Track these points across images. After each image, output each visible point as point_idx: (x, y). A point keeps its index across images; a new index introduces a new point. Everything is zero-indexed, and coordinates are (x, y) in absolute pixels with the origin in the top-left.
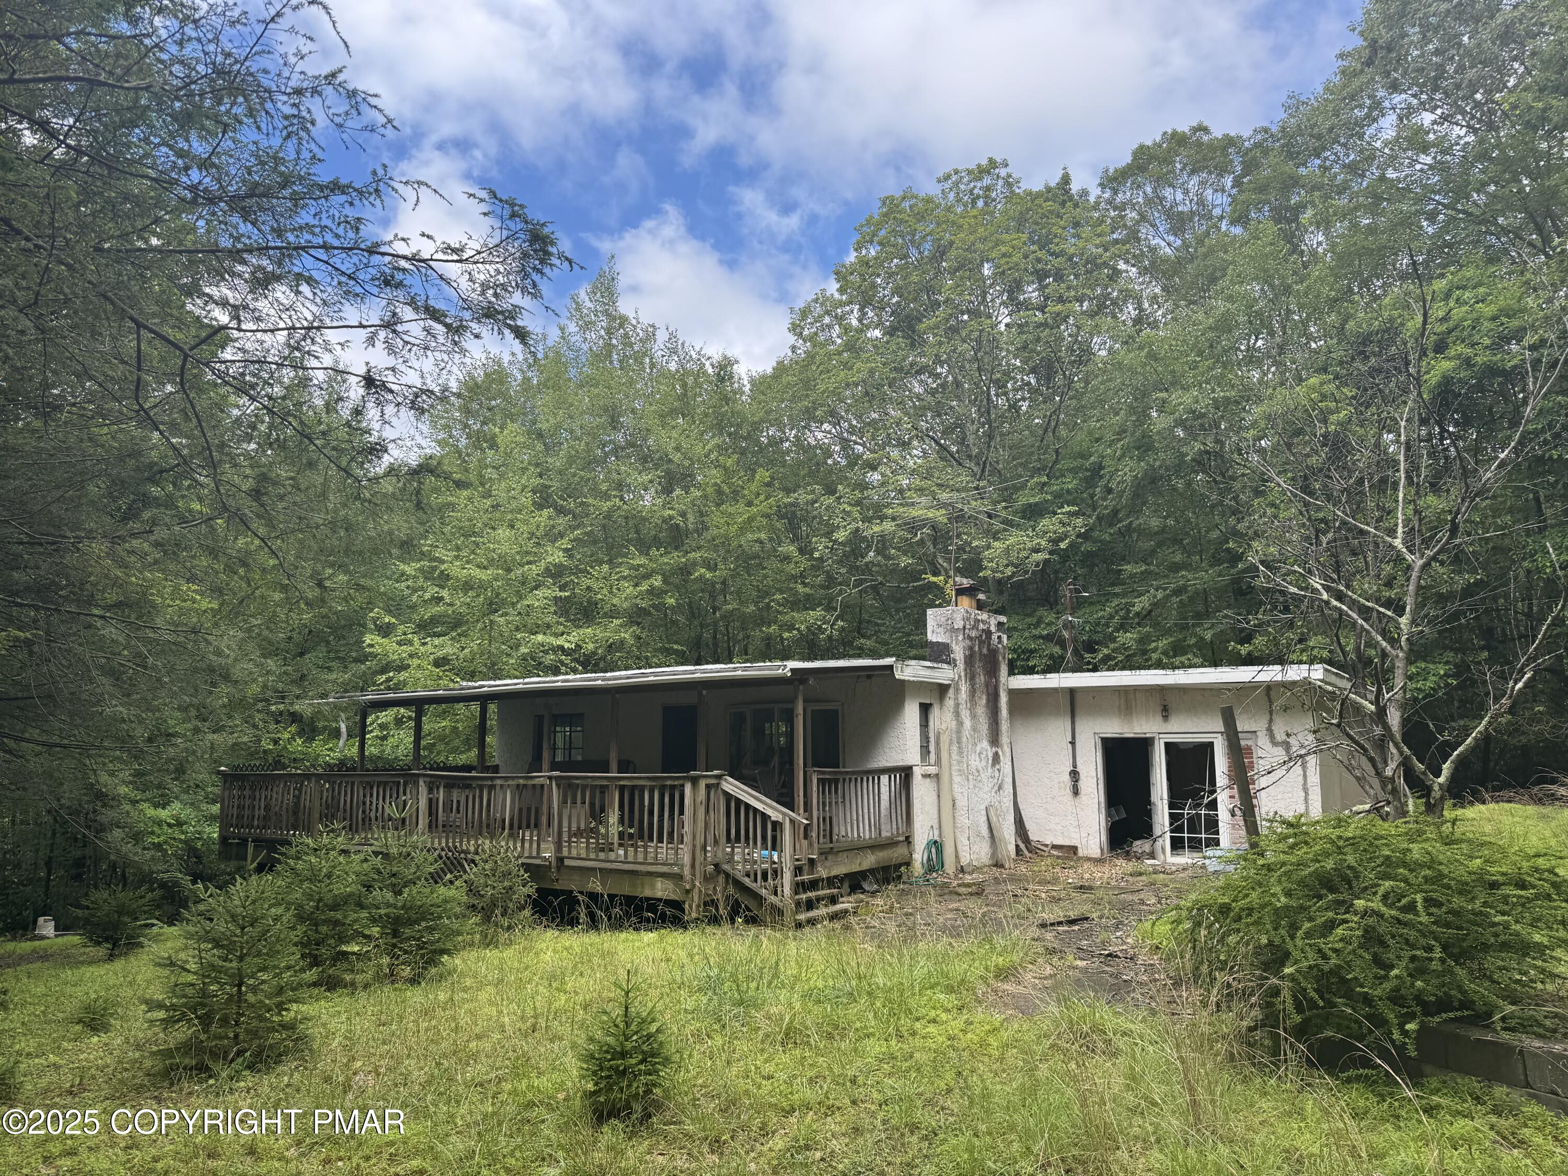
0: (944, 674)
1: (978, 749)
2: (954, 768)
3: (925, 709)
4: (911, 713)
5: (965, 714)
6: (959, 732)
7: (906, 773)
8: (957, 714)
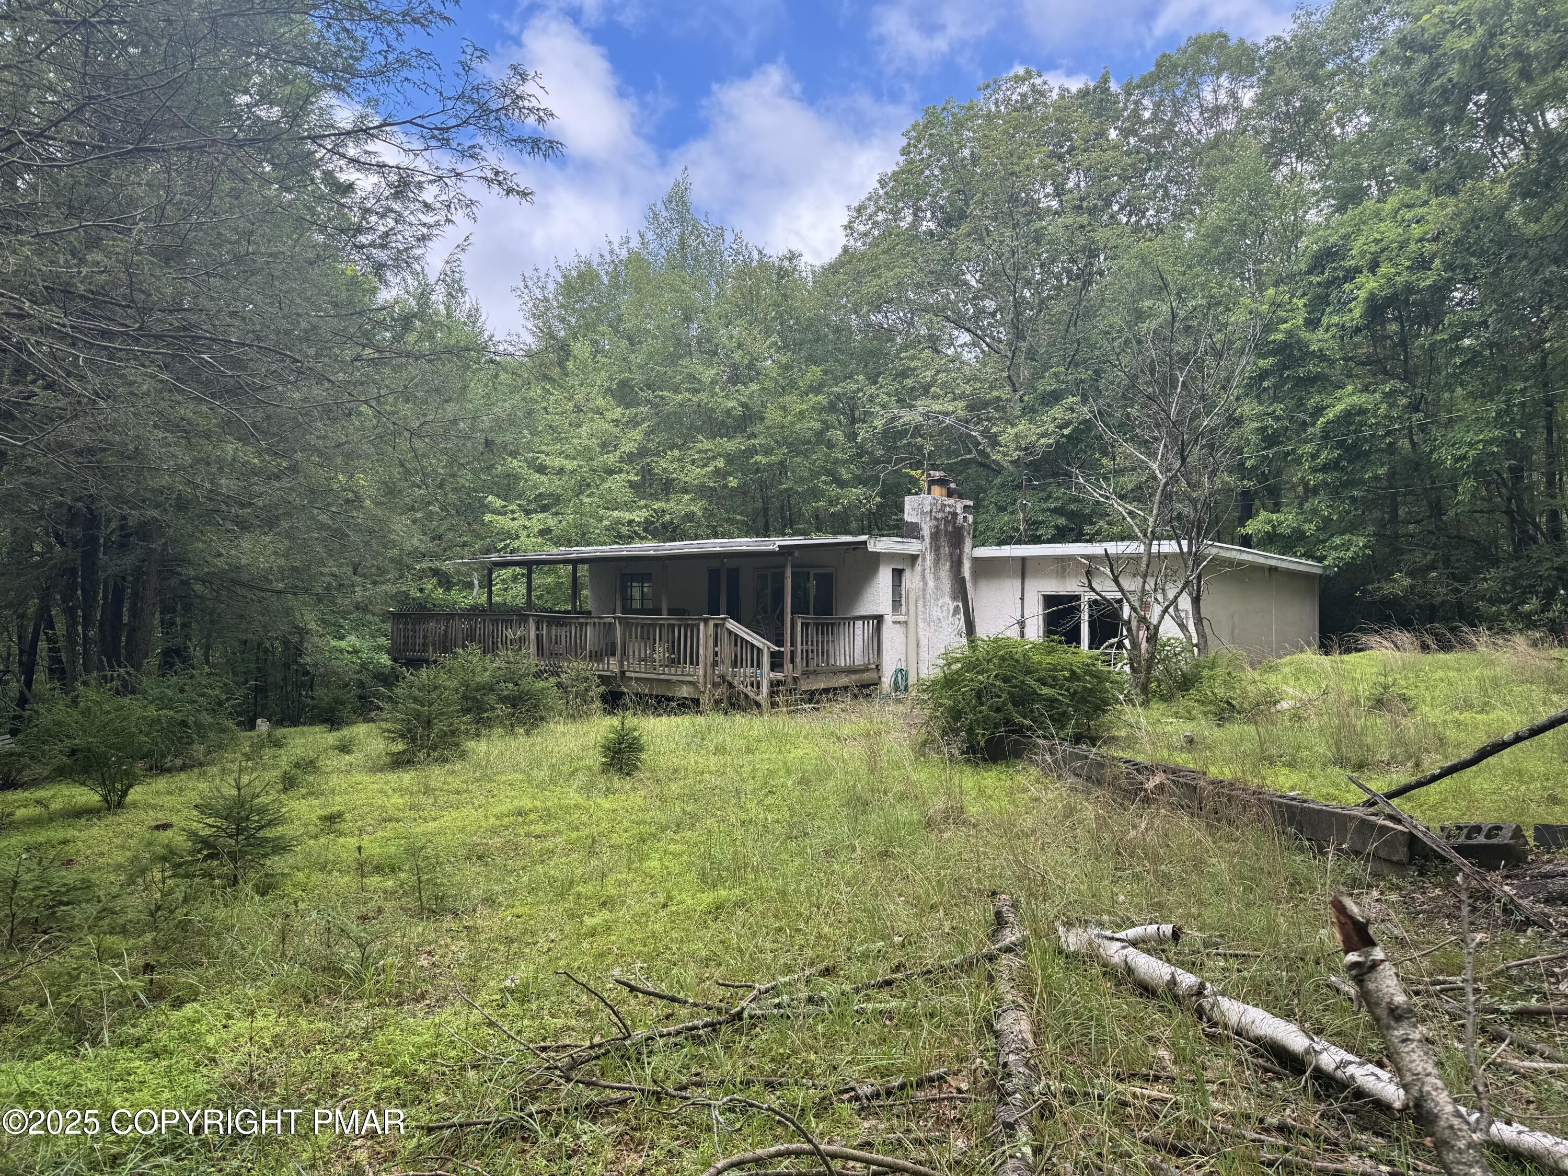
0: (913, 546)
1: (940, 603)
2: (920, 617)
3: (898, 574)
4: (884, 577)
5: (930, 577)
6: (924, 590)
7: (879, 619)
8: (923, 577)
